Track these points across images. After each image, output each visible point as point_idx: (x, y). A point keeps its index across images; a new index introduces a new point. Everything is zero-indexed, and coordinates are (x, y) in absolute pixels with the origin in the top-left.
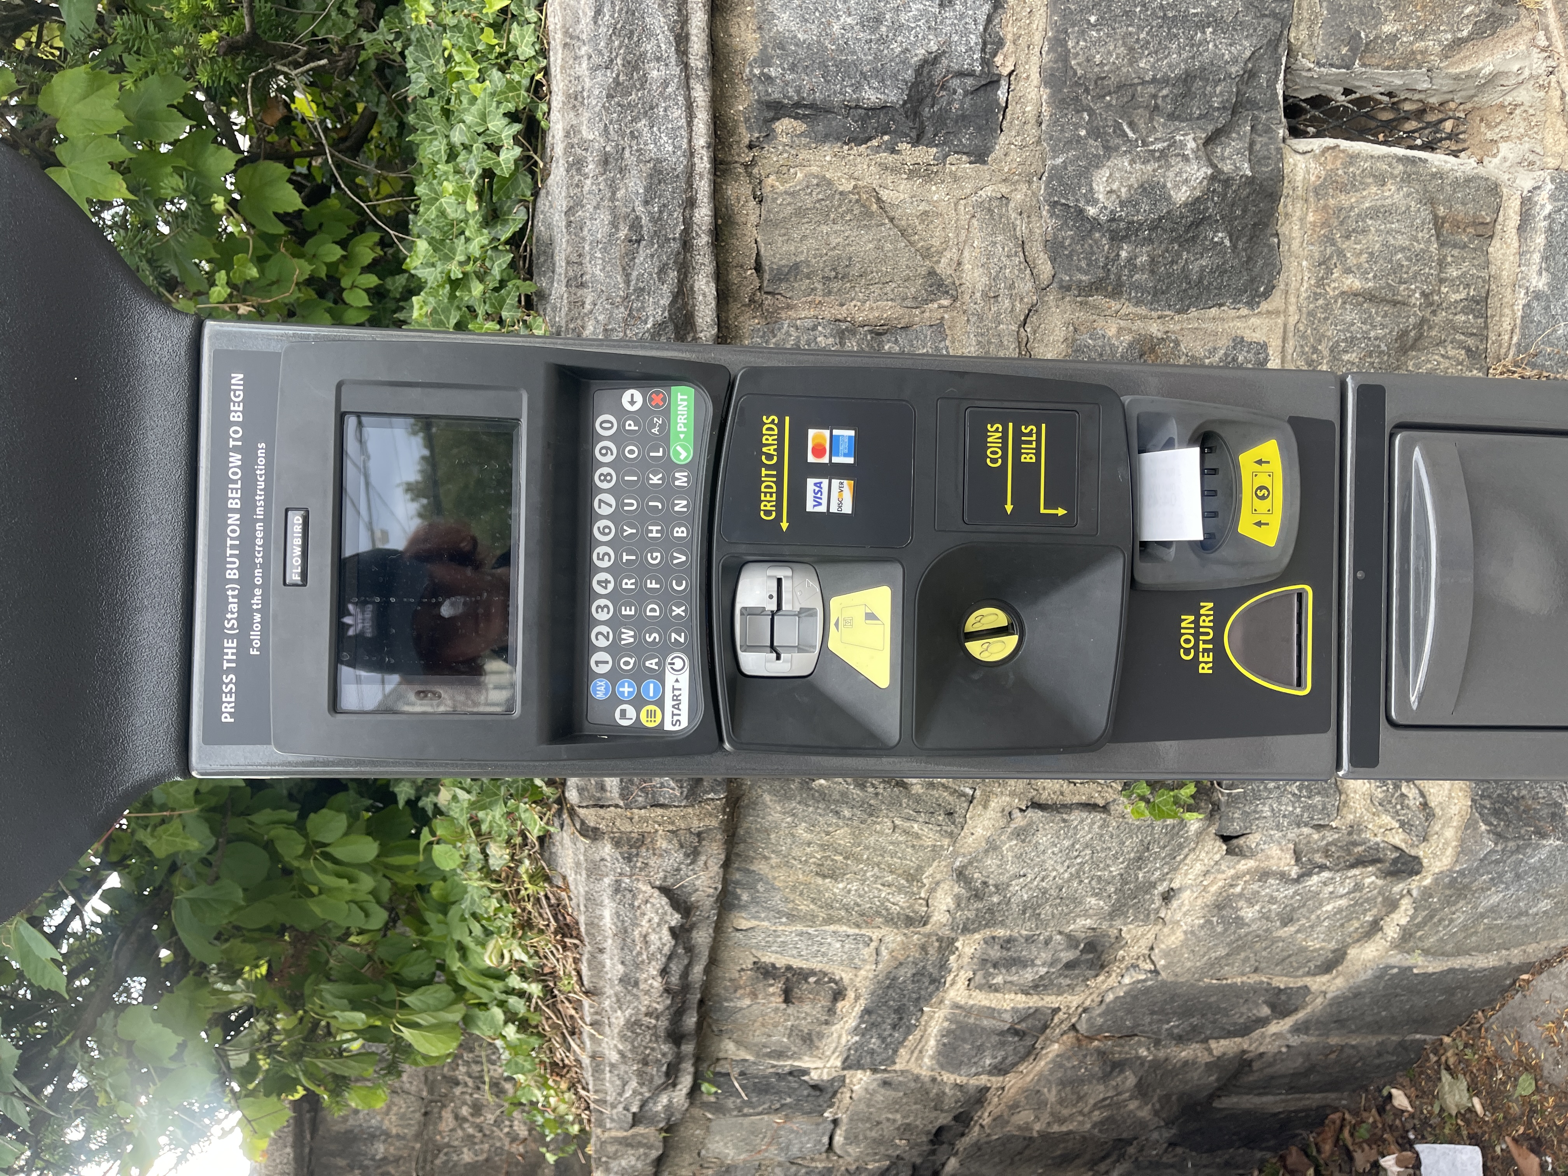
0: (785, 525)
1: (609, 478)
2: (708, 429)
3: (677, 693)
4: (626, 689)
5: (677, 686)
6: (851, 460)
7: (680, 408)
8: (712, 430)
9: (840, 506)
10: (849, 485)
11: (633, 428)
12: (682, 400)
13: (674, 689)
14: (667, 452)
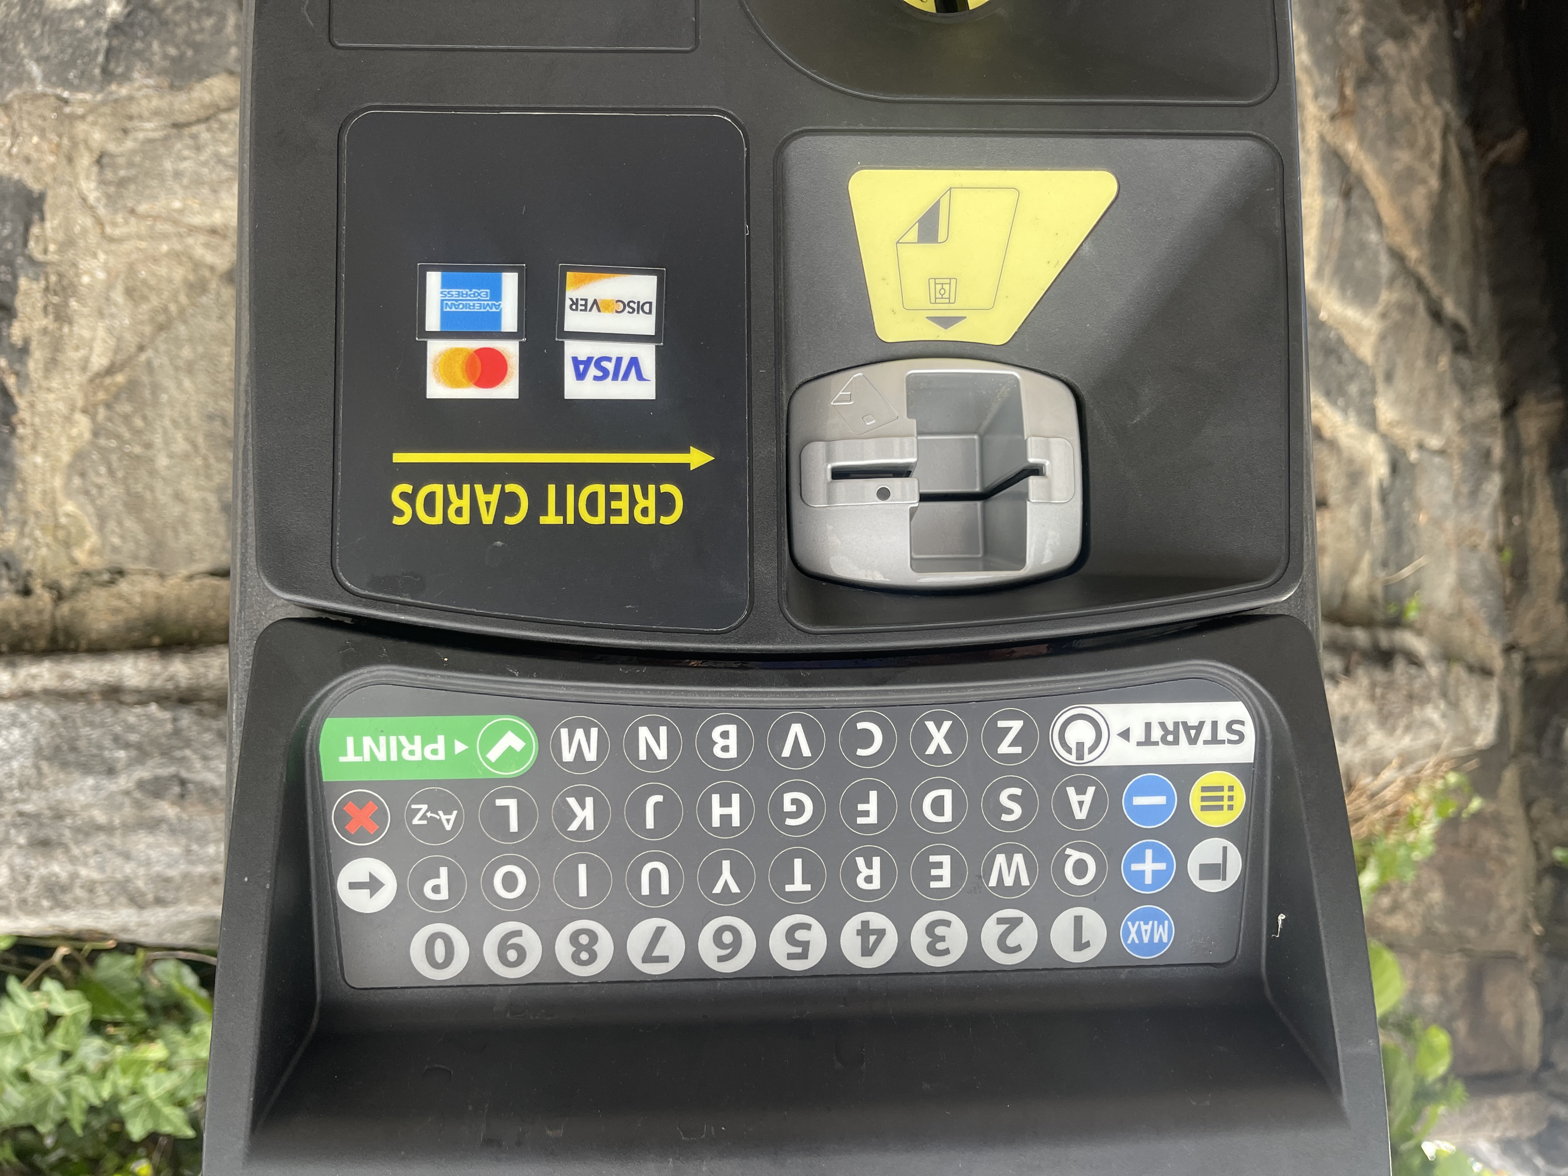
0: (697, 458)
1: (584, 939)
2: (437, 676)
3: (1157, 734)
4: (1149, 866)
5: (1138, 734)
6: (510, 282)
7: (382, 756)
8: (437, 665)
9: (637, 307)
10: (579, 283)
11: (443, 879)
12: (359, 751)
13: (1148, 741)
14: (507, 786)
